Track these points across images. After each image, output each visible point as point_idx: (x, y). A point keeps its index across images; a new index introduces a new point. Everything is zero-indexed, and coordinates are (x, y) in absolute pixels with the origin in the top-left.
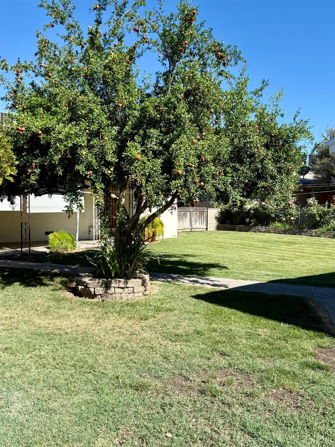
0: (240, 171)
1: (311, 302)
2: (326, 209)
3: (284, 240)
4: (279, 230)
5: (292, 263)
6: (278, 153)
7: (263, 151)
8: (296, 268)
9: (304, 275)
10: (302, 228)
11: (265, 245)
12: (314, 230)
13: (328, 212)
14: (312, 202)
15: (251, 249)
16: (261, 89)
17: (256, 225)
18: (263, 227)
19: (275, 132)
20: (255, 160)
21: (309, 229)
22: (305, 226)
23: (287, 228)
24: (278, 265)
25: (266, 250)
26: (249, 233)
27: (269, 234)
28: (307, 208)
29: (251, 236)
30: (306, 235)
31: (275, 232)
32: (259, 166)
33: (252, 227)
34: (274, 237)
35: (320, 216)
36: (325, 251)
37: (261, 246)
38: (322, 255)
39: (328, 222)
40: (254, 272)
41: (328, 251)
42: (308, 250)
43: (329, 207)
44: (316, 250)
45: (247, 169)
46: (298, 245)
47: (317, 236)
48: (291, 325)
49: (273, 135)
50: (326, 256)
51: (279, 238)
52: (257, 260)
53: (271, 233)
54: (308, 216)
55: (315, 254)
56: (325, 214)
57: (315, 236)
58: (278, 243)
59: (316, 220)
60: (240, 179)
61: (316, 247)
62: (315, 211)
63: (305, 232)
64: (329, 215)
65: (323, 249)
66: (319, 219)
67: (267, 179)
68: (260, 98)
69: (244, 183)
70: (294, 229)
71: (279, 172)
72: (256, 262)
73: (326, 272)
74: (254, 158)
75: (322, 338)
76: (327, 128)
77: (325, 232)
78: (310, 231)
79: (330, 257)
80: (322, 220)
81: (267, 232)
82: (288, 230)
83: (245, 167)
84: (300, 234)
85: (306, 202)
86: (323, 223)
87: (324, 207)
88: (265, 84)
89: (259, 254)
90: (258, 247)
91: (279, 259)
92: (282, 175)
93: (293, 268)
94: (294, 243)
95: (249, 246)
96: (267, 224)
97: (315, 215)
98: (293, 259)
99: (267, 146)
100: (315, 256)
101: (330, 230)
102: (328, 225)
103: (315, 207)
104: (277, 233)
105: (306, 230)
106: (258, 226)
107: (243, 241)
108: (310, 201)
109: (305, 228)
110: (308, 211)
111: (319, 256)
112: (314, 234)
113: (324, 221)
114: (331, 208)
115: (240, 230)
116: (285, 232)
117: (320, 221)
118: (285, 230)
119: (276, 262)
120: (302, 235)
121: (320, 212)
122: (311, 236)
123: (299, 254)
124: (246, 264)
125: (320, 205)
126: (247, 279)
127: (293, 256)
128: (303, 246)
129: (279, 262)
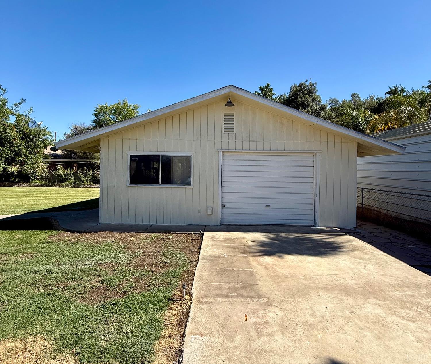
0: (2, 151)
1: (50, 219)
2: (69, 172)
3: (40, 190)
4: (37, 185)
5: (43, 202)
6: (29, 143)
7: (19, 141)
8: (45, 205)
9: (49, 208)
10: (54, 183)
11: (25, 194)
12: (61, 184)
13: (70, 173)
14: (60, 168)
15: (14, 197)
16: (20, 104)
17: (19, 182)
18: (25, 183)
19: (27, 131)
20: (14, 145)
21: (58, 183)
22: (56, 181)
23: (43, 183)
24: (33, 204)
25: (25, 197)
26: (13, 187)
27: (29, 187)
28: (57, 171)
29: (14, 189)
30: (56, 187)
31: (34, 186)
32: (17, 149)
33: (16, 184)
34: (33, 189)
35: (65, 175)
36: (66, 194)
37: (22, 195)
38: (63, 197)
39: (70, 179)
40: (15, 210)
41: (67, 194)
42: (55, 195)
43: (70, 170)
44: (61, 194)
45: (8, 150)
46: (49, 193)
47: (63, 187)
48: (35, 230)
49: (26, 132)
50: (65, 197)
51: (37, 189)
52: (18, 203)
53: (31, 186)
54: (58, 175)
55: (59, 197)
56: (68, 174)
57: (62, 187)
58: (36, 193)
59: (63, 178)
60: (3, 155)
61: (61, 193)
62: (62, 173)
63: (55, 185)
64: (71, 175)
65: (65, 193)
66: (64, 177)
67: (22, 156)
68: (19, 108)
69: (5, 158)
70: (48, 184)
71: (30, 153)
72: (17, 204)
73: (63, 205)
74: (13, 144)
75: (52, 232)
76: (73, 125)
77: (68, 185)
78: (59, 184)
79: (68, 197)
80: (66, 178)
81: (28, 186)
82: (44, 184)
83: (6, 149)
84: (52, 186)
85: (56, 168)
86: (67, 180)
87: (67, 171)
88: (23, 101)
89: (20, 200)
90: (20, 196)
91: (35, 201)
92: (32, 155)
93: (43, 205)
94: (47, 192)
95: (12, 196)
96: (28, 181)
97: (62, 175)
98: (44, 200)
99: (22, 138)
100: (59, 198)
101: (71, 183)
102: (70, 180)
103: (62, 171)
104: (36, 187)
105: (56, 184)
106: (21, 182)
107: (7, 193)
108: (59, 167)
109: (56, 183)
110: (57, 173)
111: (61, 197)
112: (61, 186)
113: (67, 178)
114: (72, 171)
115: (5, 186)
116: (41, 186)
117: (65, 178)
118: (41, 184)
119: (32, 203)
120: (53, 187)
121: (65, 173)
122: (60, 187)
123: (49, 197)
124: (8, 206)
125: (65, 169)
126: (9, 214)
127: (44, 199)
128: (53, 193)
129: (34, 203)
